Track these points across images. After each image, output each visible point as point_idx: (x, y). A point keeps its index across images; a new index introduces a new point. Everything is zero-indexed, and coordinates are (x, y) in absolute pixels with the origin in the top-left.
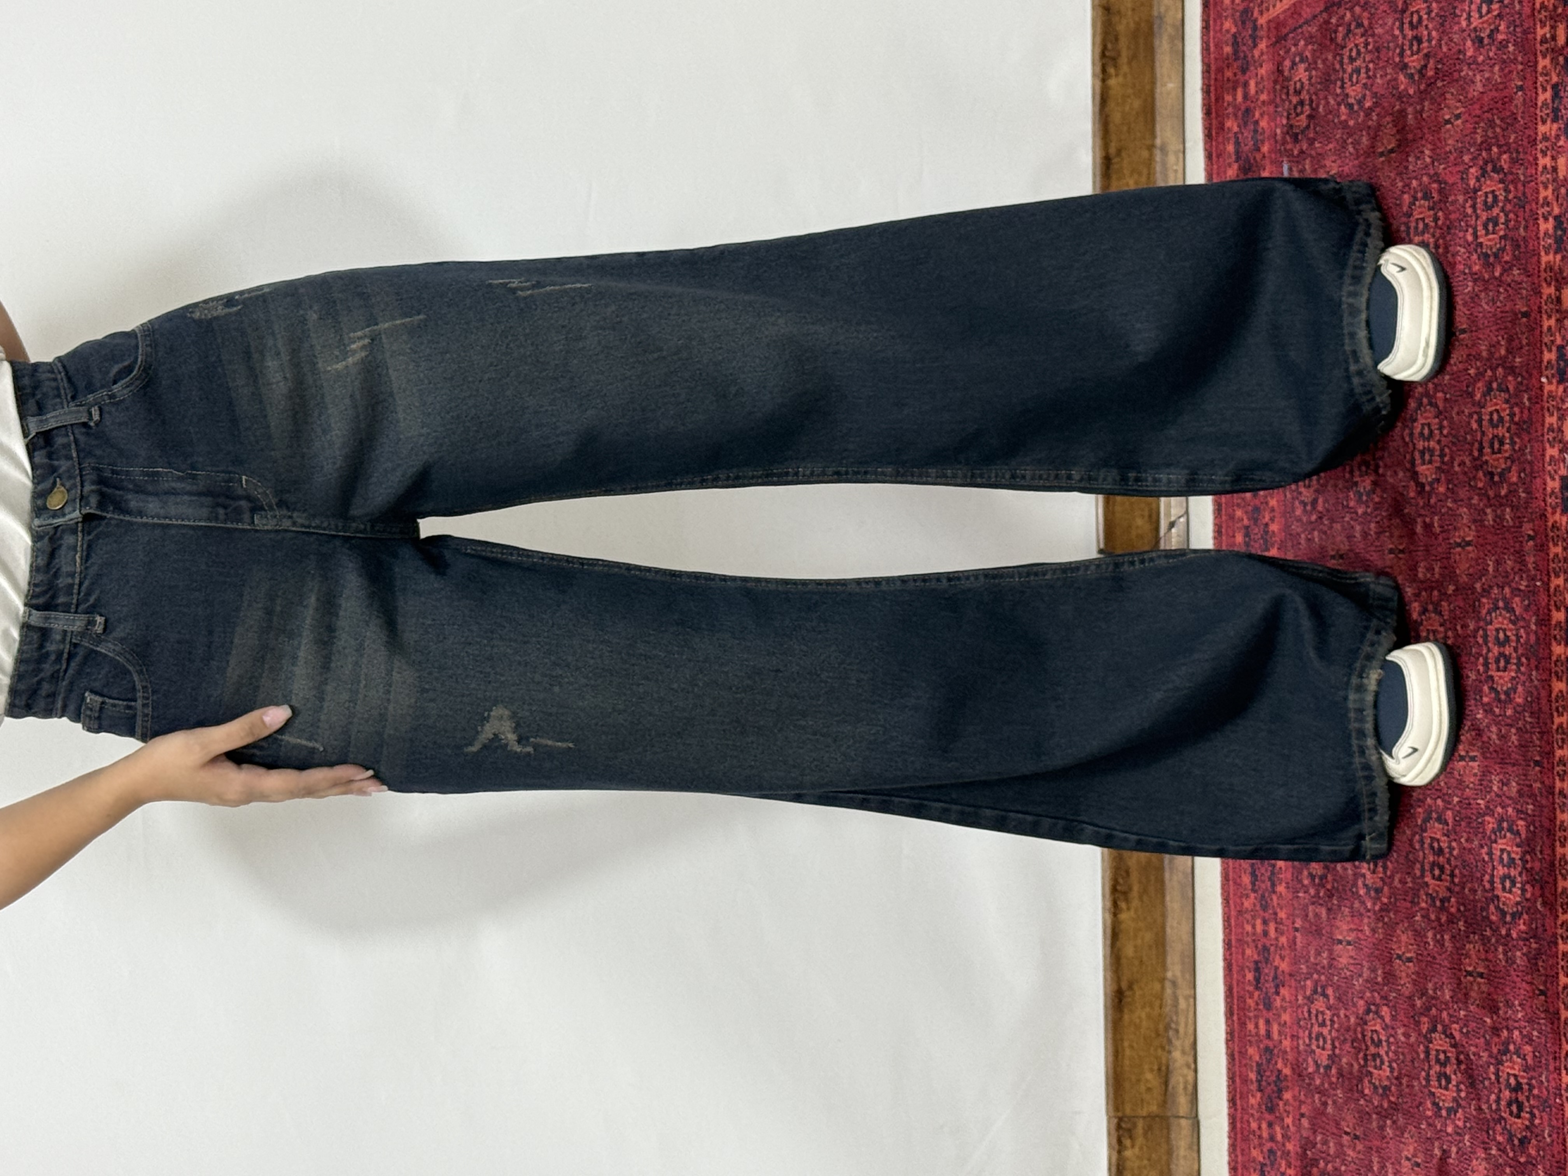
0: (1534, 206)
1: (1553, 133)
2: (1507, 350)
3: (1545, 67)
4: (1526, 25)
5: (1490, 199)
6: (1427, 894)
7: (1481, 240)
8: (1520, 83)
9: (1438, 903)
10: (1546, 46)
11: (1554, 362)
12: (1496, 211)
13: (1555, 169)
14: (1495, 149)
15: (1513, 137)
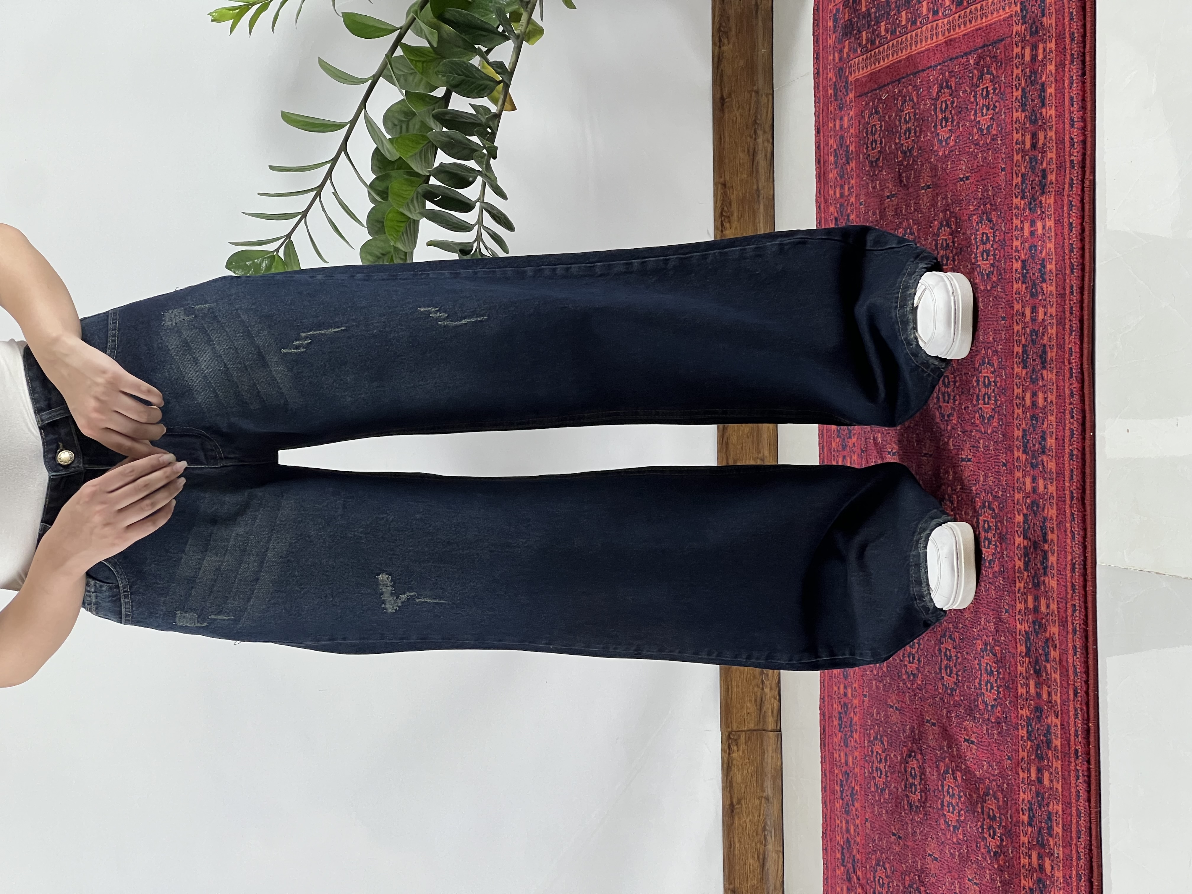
0: (1010, 250)
1: (1022, 206)
2: (993, 338)
3: (1018, 161)
4: (1007, 130)
5: (985, 238)
6: (943, 685)
7: (979, 263)
8: (1003, 166)
9: (949, 691)
10: (1019, 146)
11: (1021, 354)
12: (988, 246)
13: (1022, 229)
14: (988, 206)
15: (999, 200)
